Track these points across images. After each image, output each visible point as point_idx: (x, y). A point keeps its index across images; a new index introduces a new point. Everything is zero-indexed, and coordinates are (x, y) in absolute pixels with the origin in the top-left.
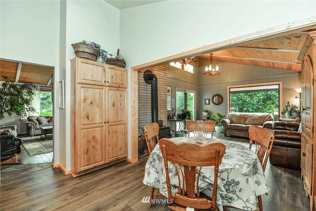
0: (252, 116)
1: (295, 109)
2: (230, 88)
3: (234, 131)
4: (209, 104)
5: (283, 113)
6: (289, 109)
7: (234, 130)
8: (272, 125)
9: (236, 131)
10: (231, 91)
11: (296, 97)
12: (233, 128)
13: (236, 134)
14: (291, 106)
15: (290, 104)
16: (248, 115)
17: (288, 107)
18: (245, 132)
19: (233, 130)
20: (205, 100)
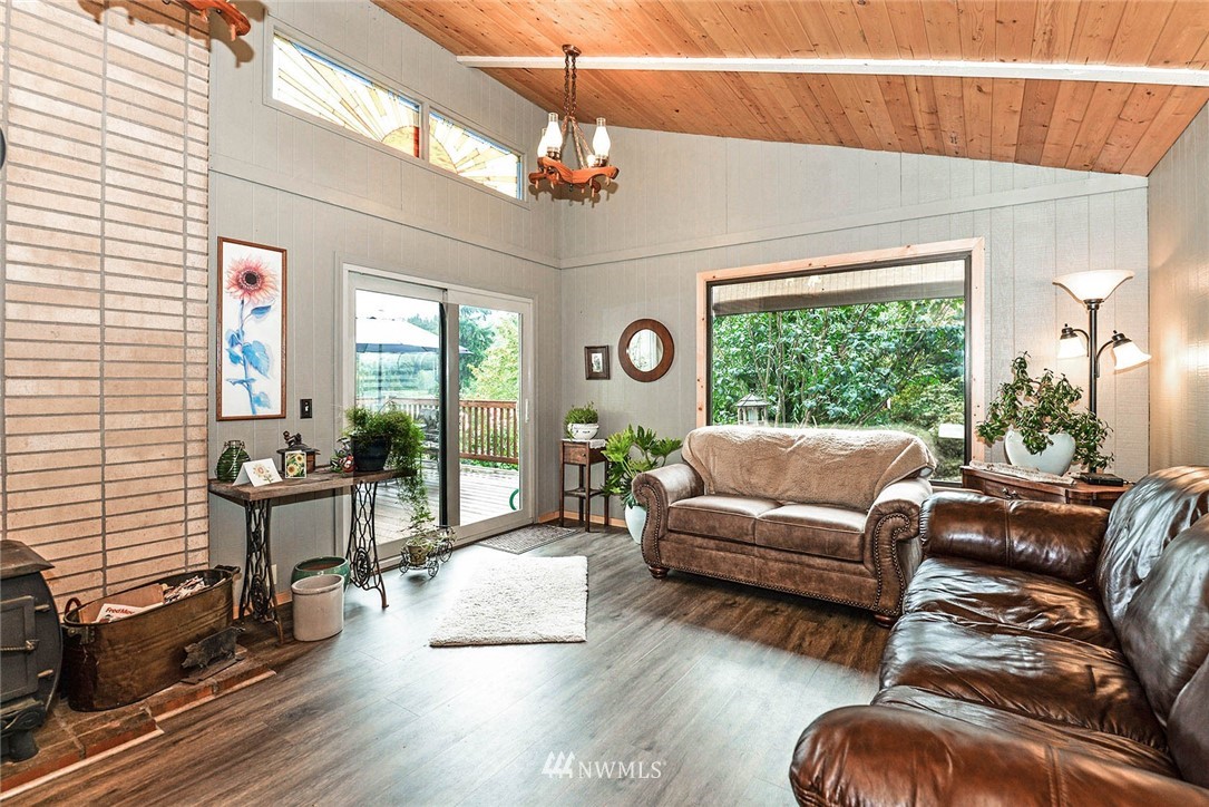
0: (814, 450)
1: (1066, 409)
2: (710, 285)
3: (704, 542)
4: (607, 375)
5: (991, 434)
6: (1027, 403)
7: (704, 537)
8: (919, 510)
9: (712, 543)
10: (715, 300)
11: (1068, 333)
12: (698, 525)
13: (713, 562)
14: (1035, 387)
15: (1035, 373)
16: (793, 442)
17: (1021, 396)
18: (762, 557)
19: (699, 541)
20: (590, 350)
